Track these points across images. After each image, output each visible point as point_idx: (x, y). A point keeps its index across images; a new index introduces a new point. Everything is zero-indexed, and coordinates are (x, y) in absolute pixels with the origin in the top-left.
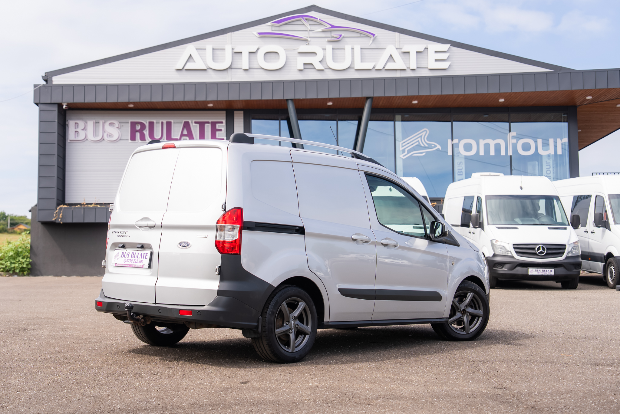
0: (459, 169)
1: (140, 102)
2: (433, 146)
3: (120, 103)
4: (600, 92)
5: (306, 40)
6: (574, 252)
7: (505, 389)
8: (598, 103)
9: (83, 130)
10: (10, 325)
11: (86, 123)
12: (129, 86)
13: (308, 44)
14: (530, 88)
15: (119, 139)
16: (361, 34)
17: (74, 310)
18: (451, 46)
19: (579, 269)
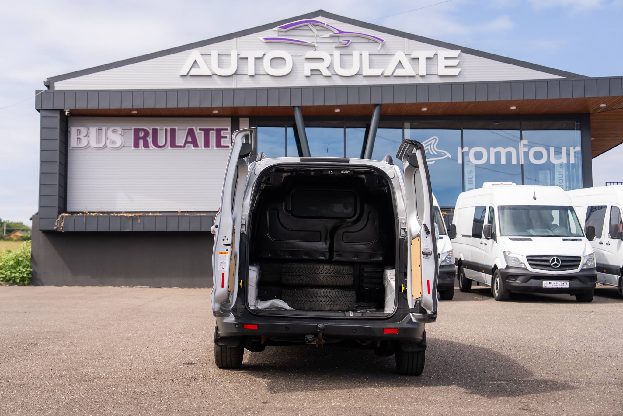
0: (469, 178)
1: (144, 109)
2: (443, 154)
3: (123, 109)
4: (614, 100)
5: (314, 46)
6: (589, 264)
7: (532, 411)
8: (612, 111)
9: (85, 136)
10: (19, 339)
11: (89, 129)
12: (132, 92)
13: (316, 50)
14: (542, 96)
15: (123, 146)
16: (369, 39)
17: (81, 323)
18: (461, 52)
19: (594, 282)
